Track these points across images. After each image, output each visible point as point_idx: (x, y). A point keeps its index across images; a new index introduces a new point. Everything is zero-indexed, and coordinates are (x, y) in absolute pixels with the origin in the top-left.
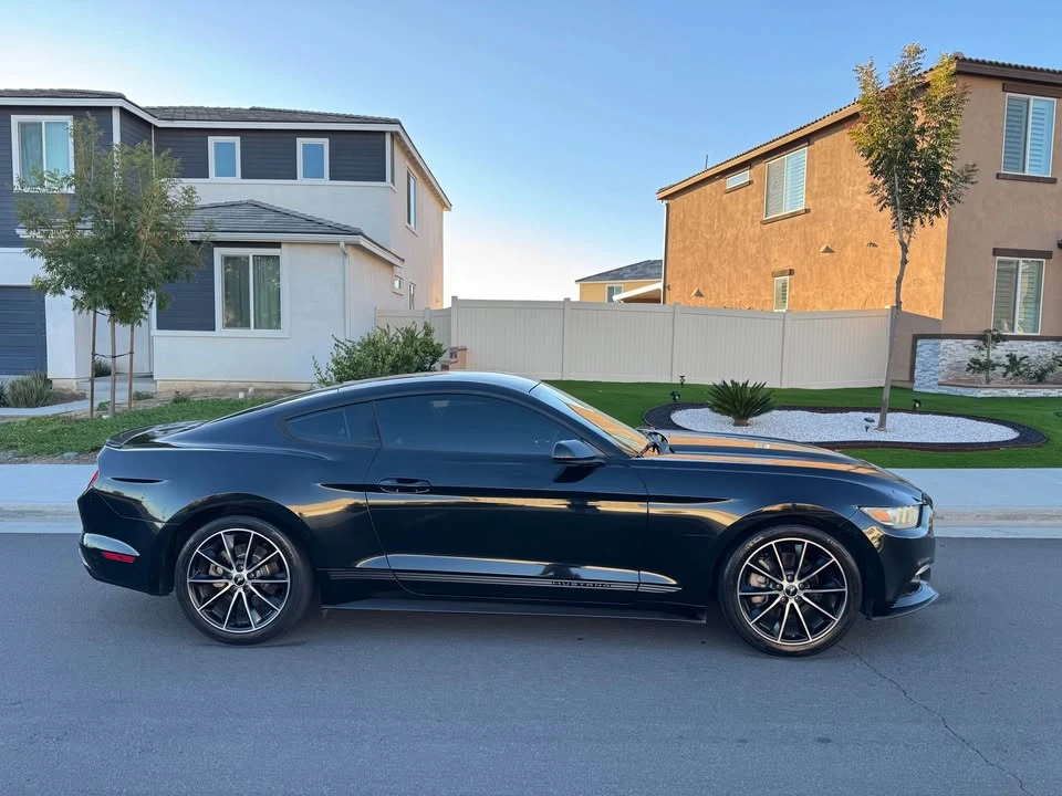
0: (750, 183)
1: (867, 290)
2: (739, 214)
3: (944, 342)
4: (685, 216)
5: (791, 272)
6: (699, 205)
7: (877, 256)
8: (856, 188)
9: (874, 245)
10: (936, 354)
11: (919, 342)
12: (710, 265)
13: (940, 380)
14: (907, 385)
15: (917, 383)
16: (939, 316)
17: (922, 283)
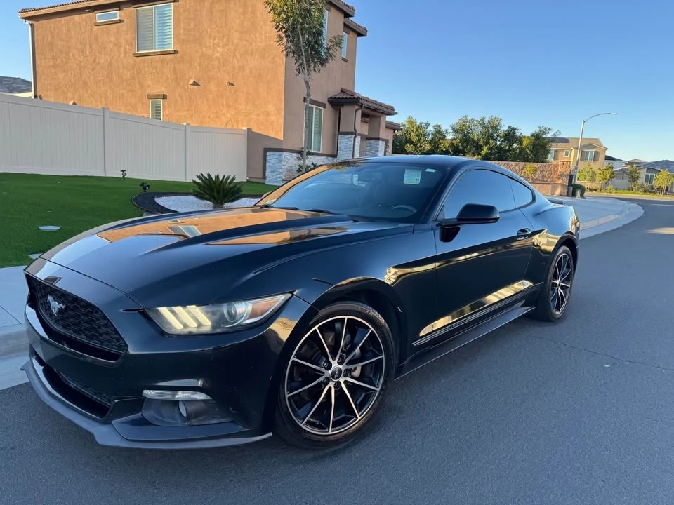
0: (121, 21)
1: (229, 116)
2: (111, 45)
3: (285, 154)
4: (52, 37)
5: (164, 97)
6: (69, 31)
7: (235, 92)
8: (216, 41)
9: (232, 85)
10: (280, 161)
11: (268, 153)
12: (85, 83)
13: (283, 178)
14: (262, 181)
15: (267, 179)
16: (281, 138)
17: (268, 115)
